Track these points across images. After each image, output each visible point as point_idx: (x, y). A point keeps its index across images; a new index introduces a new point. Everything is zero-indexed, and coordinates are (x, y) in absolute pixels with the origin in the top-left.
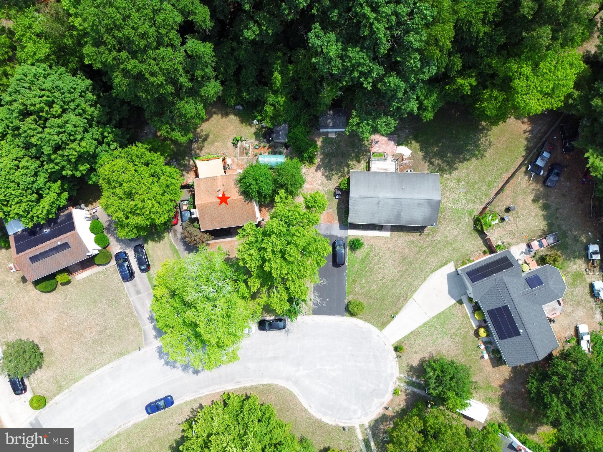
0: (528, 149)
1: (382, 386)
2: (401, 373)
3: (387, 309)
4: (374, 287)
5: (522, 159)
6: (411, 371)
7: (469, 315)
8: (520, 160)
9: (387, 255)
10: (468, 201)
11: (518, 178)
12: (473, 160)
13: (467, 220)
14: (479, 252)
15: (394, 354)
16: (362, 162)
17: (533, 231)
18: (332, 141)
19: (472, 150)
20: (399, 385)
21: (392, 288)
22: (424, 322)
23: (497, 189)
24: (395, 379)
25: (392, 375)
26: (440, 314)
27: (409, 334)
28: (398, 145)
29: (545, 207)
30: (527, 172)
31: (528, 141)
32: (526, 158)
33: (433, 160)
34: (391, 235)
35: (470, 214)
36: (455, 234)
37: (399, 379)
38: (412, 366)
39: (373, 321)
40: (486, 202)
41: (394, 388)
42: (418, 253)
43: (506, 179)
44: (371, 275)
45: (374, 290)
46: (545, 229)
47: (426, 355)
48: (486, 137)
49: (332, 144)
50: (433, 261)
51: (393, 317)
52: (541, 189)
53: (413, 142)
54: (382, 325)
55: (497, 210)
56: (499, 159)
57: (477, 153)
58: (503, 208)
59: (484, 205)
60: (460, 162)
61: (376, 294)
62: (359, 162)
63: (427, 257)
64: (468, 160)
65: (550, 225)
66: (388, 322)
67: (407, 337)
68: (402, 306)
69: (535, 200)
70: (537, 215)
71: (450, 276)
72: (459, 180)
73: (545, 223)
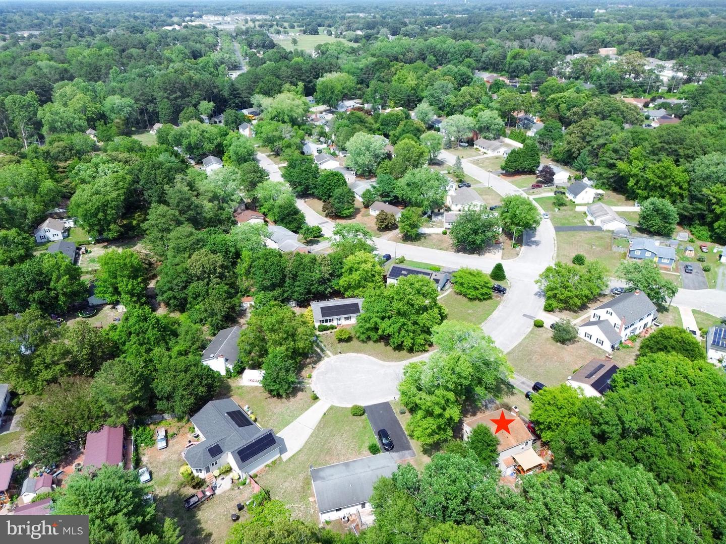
1: (321, 377)
2: (309, 386)
3: (332, 417)
4: (347, 428)
6: (302, 389)
9: (343, 451)
13: (277, 498)
15: (318, 395)
20: (309, 380)
21: (332, 431)
22: (300, 417)
24: (313, 383)
25: (316, 384)
27: (309, 408)
29: (198, 532)
35: (274, 503)
37: (310, 383)
38: (302, 392)
39: (340, 409)
41: (312, 378)
44: (352, 435)
46: (198, 512)
47: (292, 399)
50: (302, 458)
54: (332, 408)
58: (241, 518)
61: (343, 424)
63: (308, 459)
65: (193, 516)
66: (327, 411)
68: (320, 422)
69: (209, 535)
70: (207, 522)
71: (286, 450)
73: (198, 518)
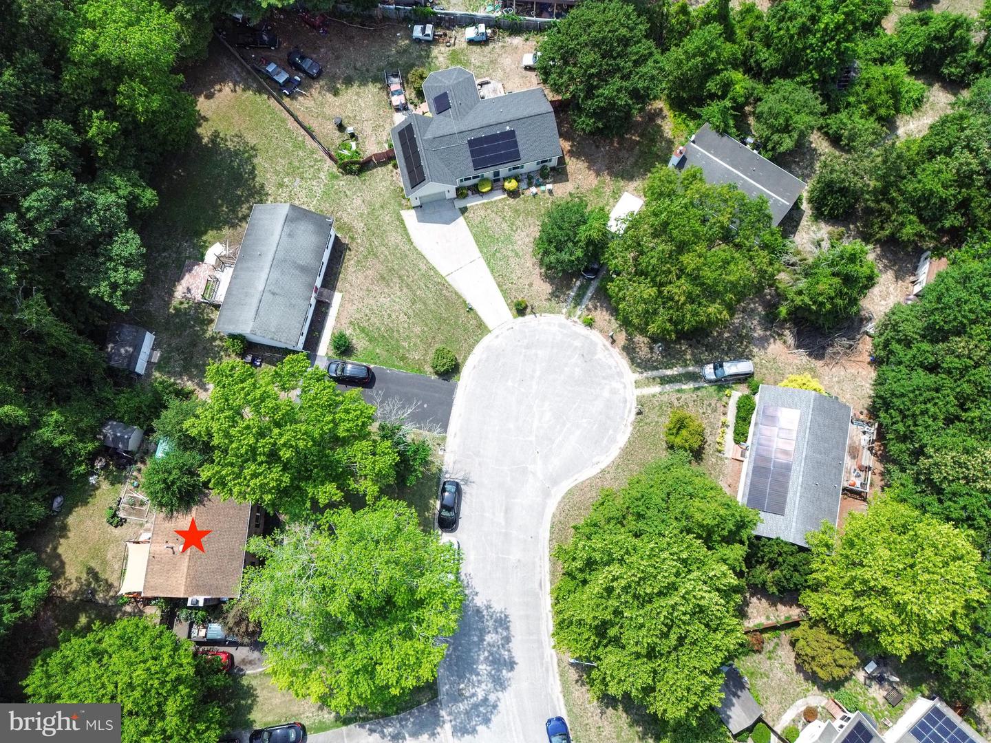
0: (260, 91)
1: (577, 343)
2: (560, 312)
3: (457, 317)
4: (417, 330)
5: (272, 100)
6: (558, 297)
7: (485, 201)
8: (272, 102)
9: (372, 302)
10: (314, 177)
11: (299, 109)
12: (255, 161)
13: (342, 183)
14: (394, 173)
15: (529, 318)
16: (212, 316)
17: (380, 101)
18: (165, 358)
19: (240, 160)
20: (579, 318)
21: (425, 304)
22: (485, 266)
23: (308, 137)
24: (569, 323)
25: (561, 326)
26: (477, 242)
27: (502, 291)
28: (202, 260)
29: (348, 82)
30: (292, 96)
31: (249, 89)
32: (270, 95)
33: (240, 215)
34: (341, 292)
35: (335, 177)
36: (360, 202)
37: (569, 316)
38: (552, 294)
39: (471, 341)
40: (322, 153)
41: (583, 326)
42: (377, 257)
43: (296, 124)
44: (398, 331)
45: (423, 331)
46: (379, 85)
47: (538, 270)
48: (226, 140)
49: (170, 358)
50: (394, 238)
51: (471, 309)
52: (321, 83)
53: (204, 238)
54: (482, 329)
55: (338, 142)
56: (264, 128)
57: (246, 155)
58: (338, 133)
59: (327, 158)
60: (253, 179)
61: (430, 329)
62: (212, 321)
63: (387, 246)
64: (254, 168)
65: (375, 80)
66: (477, 318)
67: (505, 293)
68: (456, 293)
69: (336, 93)
70: (358, 94)
71: (421, 219)
72: (281, 185)
73: (370, 85)
